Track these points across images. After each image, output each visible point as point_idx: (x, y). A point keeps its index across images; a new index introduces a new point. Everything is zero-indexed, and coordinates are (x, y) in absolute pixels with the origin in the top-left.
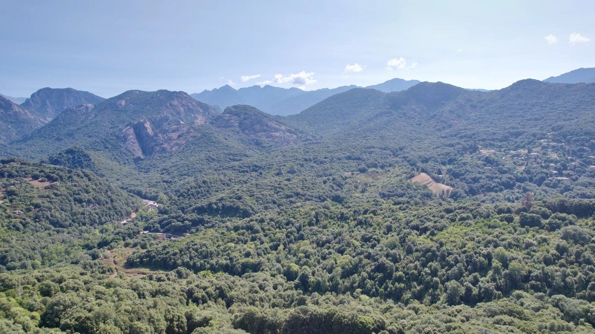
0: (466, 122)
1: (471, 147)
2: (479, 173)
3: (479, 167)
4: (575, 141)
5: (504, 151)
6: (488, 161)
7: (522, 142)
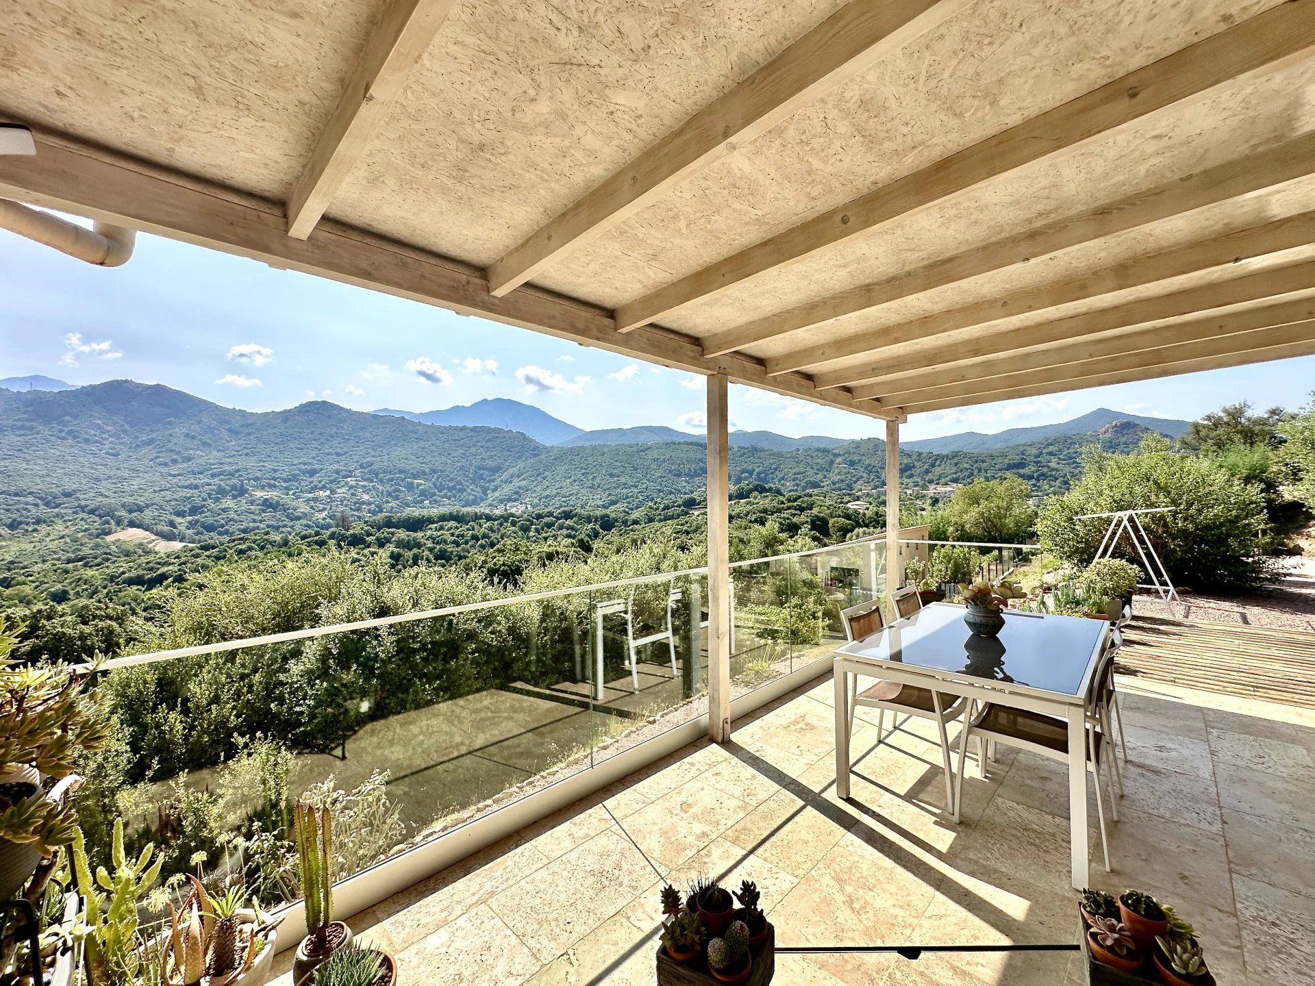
0: (220, 454)
1: (234, 488)
2: (254, 521)
3: (253, 513)
4: (389, 480)
5: (293, 494)
6: (268, 504)
7: (320, 482)
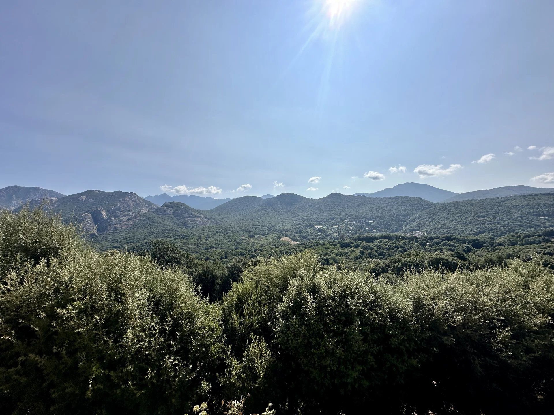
0: (306, 213)
1: (310, 224)
2: (316, 236)
3: (315, 233)
4: (359, 221)
5: (327, 227)
6: (319, 230)
7: (335, 222)
